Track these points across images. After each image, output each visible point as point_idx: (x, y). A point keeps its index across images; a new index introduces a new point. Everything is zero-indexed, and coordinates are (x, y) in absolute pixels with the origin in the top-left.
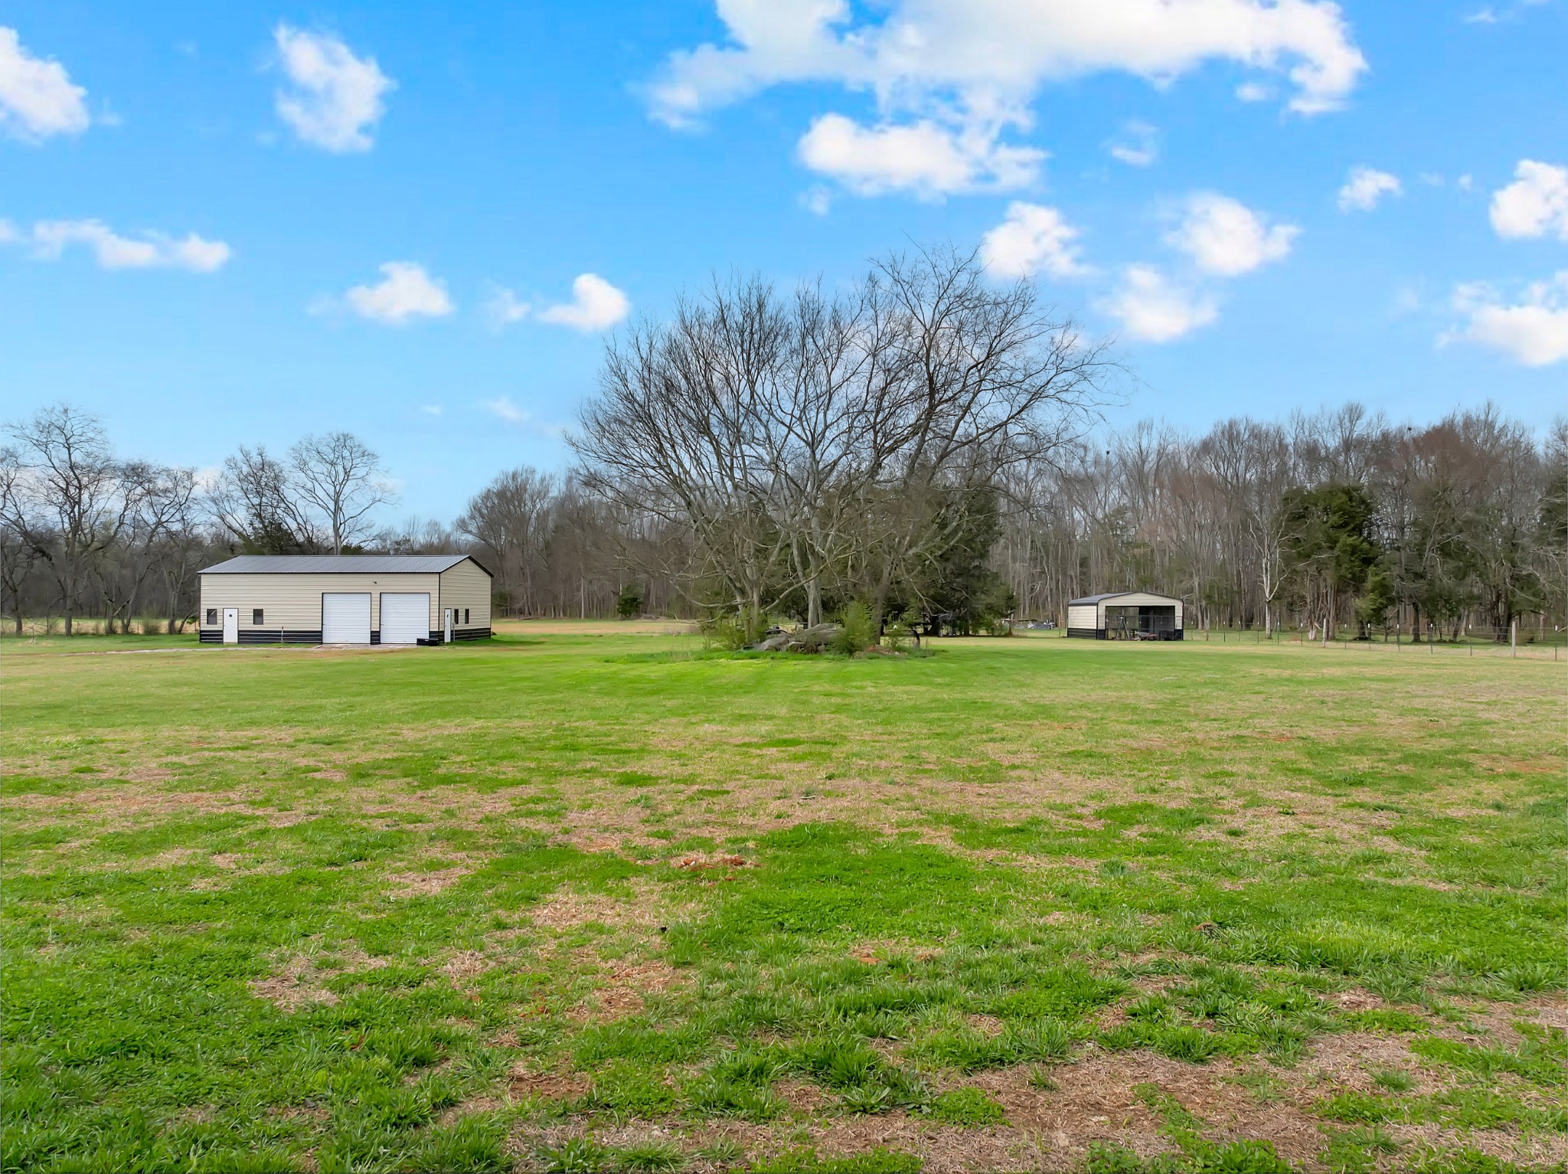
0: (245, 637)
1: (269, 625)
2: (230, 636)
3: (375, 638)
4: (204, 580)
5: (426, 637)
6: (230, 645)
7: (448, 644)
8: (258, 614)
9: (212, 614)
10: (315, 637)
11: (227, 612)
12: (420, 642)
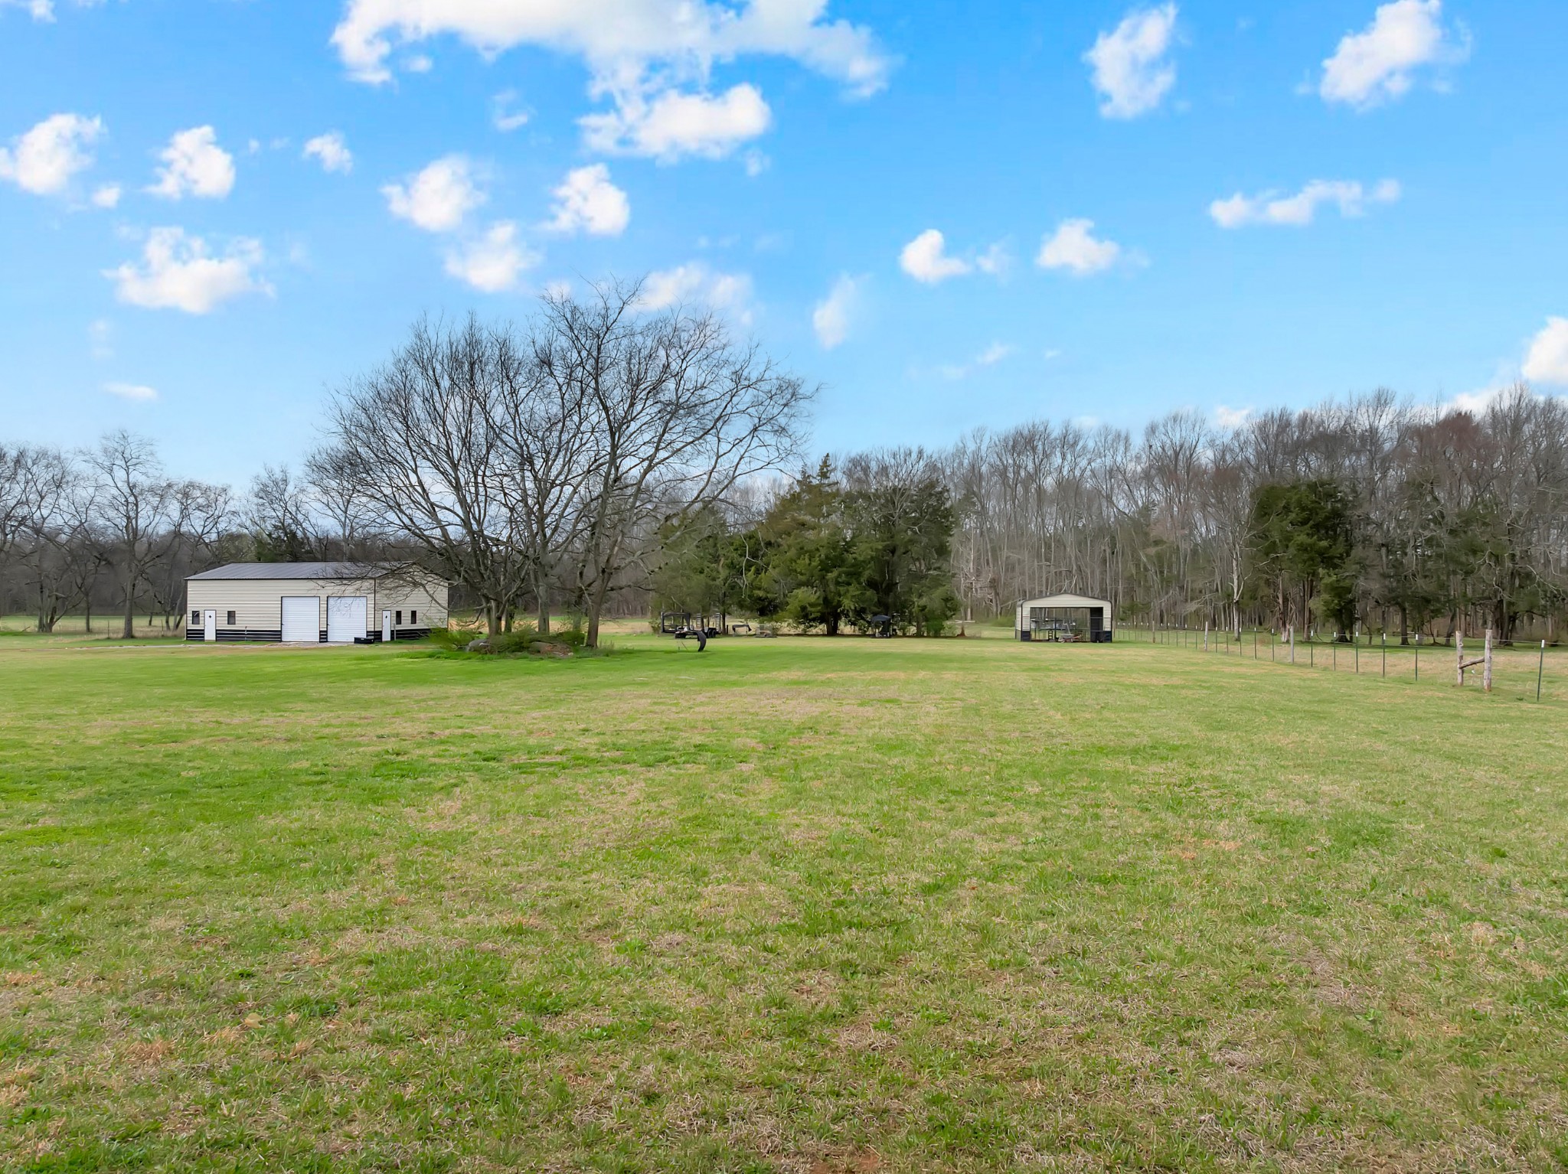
0: (221, 635)
1: (240, 625)
2: (210, 635)
3: (324, 636)
4: (190, 584)
5: (363, 636)
6: (210, 642)
7: (387, 642)
8: (231, 615)
9: (196, 615)
10: (276, 636)
11: (208, 613)
12: (358, 641)
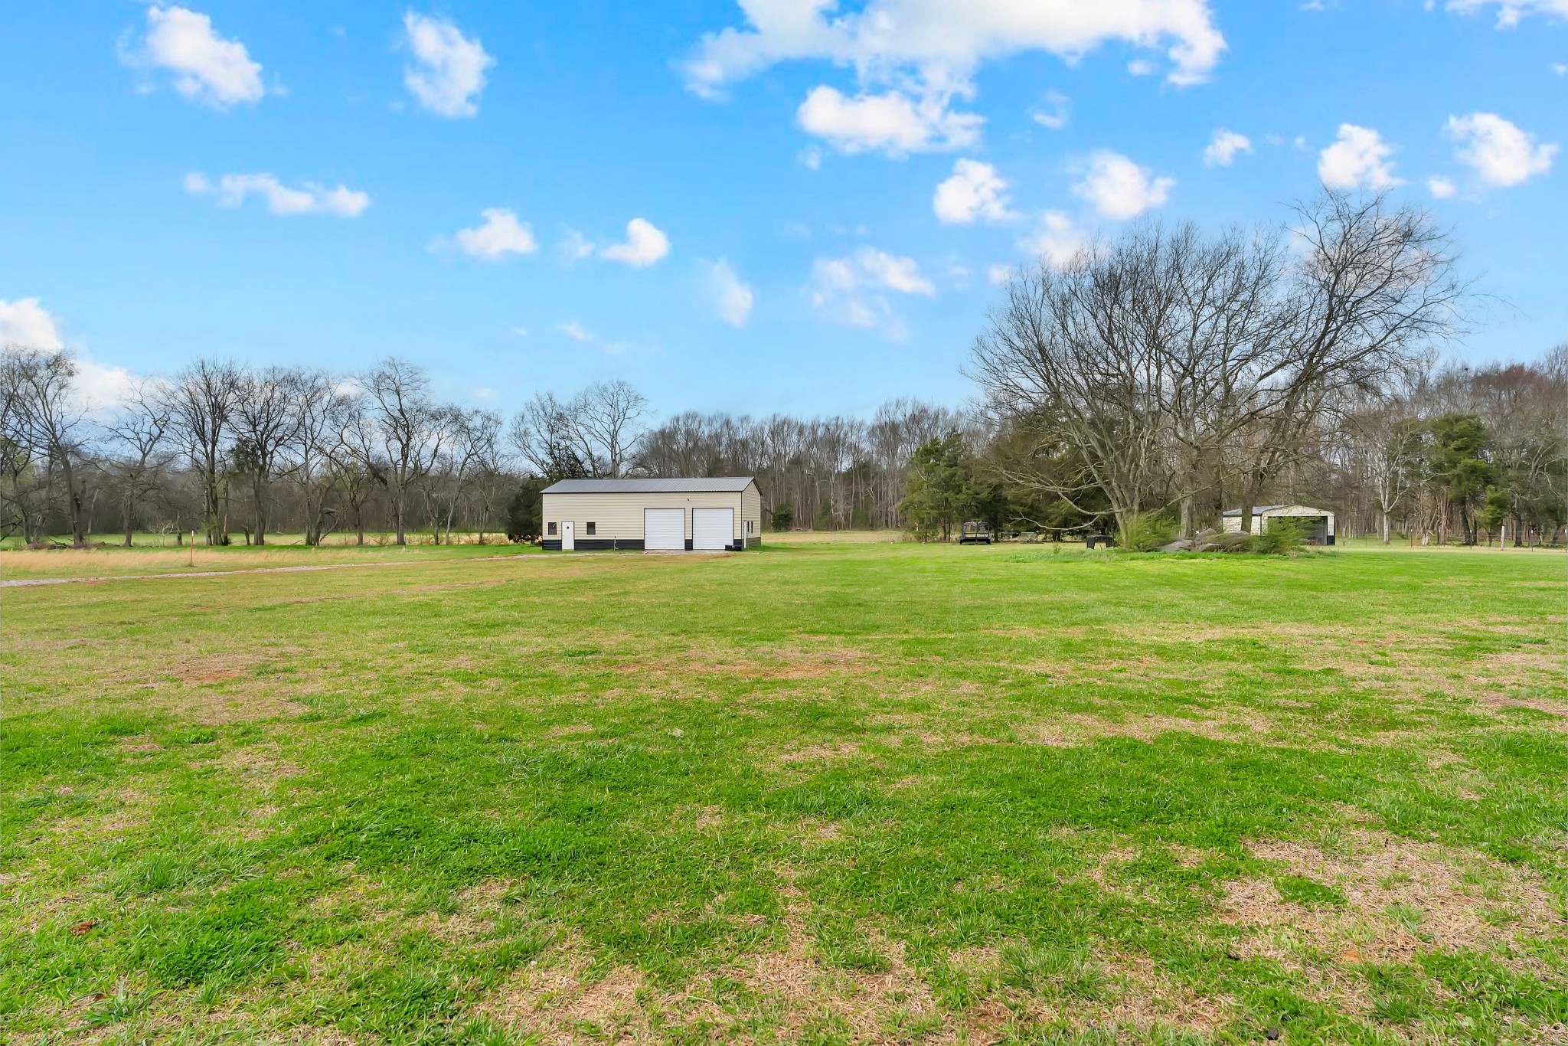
0: (580, 545)
1: (600, 535)
2: (568, 544)
3: (689, 545)
4: (545, 498)
5: (731, 543)
6: (568, 552)
7: (753, 551)
8: (591, 527)
9: (552, 527)
10: (638, 545)
11: (565, 525)
12: (728, 548)
